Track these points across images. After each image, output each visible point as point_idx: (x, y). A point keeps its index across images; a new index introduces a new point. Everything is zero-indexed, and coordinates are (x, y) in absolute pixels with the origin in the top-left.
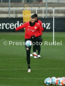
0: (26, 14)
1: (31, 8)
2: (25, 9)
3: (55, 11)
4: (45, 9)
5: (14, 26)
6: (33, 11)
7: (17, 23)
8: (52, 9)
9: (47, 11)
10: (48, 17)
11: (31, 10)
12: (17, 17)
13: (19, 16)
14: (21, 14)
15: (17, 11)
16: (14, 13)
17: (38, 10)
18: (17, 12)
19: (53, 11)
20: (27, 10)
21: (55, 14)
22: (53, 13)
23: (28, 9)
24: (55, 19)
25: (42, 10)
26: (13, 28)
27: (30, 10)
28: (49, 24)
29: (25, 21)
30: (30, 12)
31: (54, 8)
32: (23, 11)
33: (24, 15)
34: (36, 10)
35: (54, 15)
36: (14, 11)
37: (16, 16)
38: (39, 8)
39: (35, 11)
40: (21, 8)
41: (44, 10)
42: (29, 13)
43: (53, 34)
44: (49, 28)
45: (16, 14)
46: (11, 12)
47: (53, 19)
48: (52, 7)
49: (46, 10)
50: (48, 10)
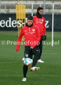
0: (19, 9)
1: (26, 2)
2: (18, 3)
3: (54, 6)
4: (43, 3)
5: (5, 24)
6: (28, 6)
7: (9, 20)
8: (52, 4)
9: (45, 6)
10: (46, 13)
11: (26, 5)
12: (8, 13)
13: (12, 11)
14: (13, 9)
15: (9, 5)
16: (5, 8)
17: (34, 5)
18: (9, 7)
19: (52, 6)
20: (20, 4)
21: (55, 10)
22: (52, 8)
23: (22, 3)
24: (54, 15)
25: (40, 4)
26: (4, 25)
27: (24, 4)
28: (47, 22)
29: (18, 18)
30: (25, 7)
31: (53, 3)
32: (16, 6)
33: (18, 10)
34: (31, 4)
35: (53, 11)
36: (5, 6)
37: (7, 11)
38: (36, 3)
39: (31, 6)
40: (14, 3)
41: (42, 5)
42: (23, 8)
43: (52, 33)
44: (48, 27)
45: (7, 10)
46: (2, 7)
47: (52, 15)
48: (51, 2)
49: (43, 5)
50: (47, 5)
